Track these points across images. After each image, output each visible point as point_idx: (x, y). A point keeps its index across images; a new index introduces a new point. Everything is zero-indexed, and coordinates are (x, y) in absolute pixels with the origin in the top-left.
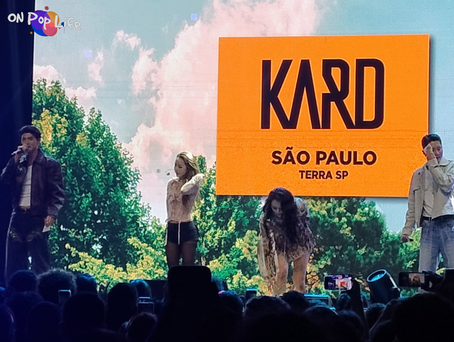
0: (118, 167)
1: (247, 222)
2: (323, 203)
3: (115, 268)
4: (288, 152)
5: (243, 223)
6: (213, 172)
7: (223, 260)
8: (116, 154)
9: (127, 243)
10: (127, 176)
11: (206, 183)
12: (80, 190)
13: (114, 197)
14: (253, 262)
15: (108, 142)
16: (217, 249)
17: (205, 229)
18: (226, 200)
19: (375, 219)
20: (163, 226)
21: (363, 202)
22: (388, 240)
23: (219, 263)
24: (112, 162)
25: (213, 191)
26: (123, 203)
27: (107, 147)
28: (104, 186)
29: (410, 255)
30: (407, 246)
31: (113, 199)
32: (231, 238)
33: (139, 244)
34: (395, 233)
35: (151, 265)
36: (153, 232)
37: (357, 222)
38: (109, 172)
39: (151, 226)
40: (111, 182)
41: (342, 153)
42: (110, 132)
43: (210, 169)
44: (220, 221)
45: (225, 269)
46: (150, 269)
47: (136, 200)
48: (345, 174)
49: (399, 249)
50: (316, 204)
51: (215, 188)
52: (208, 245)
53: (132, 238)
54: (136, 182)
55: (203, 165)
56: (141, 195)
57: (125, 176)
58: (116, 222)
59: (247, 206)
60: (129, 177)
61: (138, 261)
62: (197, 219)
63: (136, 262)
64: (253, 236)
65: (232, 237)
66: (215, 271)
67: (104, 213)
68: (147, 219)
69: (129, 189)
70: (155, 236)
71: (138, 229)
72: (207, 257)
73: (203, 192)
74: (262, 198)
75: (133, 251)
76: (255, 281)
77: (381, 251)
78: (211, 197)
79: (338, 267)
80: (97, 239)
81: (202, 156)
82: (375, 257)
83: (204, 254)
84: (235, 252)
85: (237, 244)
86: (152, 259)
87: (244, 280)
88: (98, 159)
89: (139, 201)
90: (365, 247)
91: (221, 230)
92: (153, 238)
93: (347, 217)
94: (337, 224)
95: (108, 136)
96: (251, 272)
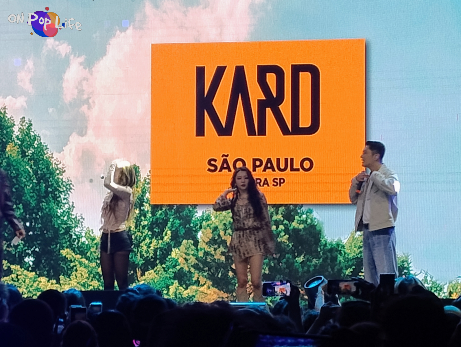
0: (50, 177)
1: (182, 231)
3: (48, 281)
4: (224, 159)
5: (179, 232)
6: (148, 181)
7: (159, 271)
8: (48, 164)
9: (60, 255)
10: (60, 187)
11: (140, 192)
13: (46, 208)
14: (190, 272)
15: (39, 152)
16: (153, 260)
17: (140, 239)
18: (161, 209)
19: (312, 227)
20: (96, 237)
21: (300, 209)
22: (327, 248)
23: (155, 274)
24: (44, 172)
25: (148, 200)
26: (56, 214)
27: (38, 157)
28: (36, 197)
29: (349, 262)
30: (345, 253)
31: (45, 210)
32: (166, 248)
33: (73, 256)
34: (334, 240)
35: (85, 277)
36: (87, 243)
37: (294, 229)
38: (41, 183)
39: (85, 237)
40: (43, 192)
41: (278, 160)
42: (41, 141)
43: (145, 178)
44: (155, 231)
45: (161, 279)
46: (84, 281)
47: (69, 211)
48: (282, 181)
49: (337, 256)
51: (149, 197)
52: (143, 256)
54: (69, 192)
56: (74, 205)
57: (58, 186)
58: (49, 233)
59: (183, 215)
60: (61, 188)
61: (72, 273)
62: (132, 229)
63: (70, 274)
64: (189, 245)
65: (168, 247)
66: (151, 282)
67: (36, 225)
68: (80, 230)
69: (61, 200)
70: (89, 247)
71: (71, 240)
72: (142, 268)
73: (138, 202)
74: (197, 207)
75: (66, 263)
76: (192, 291)
77: (319, 259)
78: (146, 207)
79: (276, 275)
80: (30, 252)
81: (136, 164)
82: (313, 265)
83: (139, 265)
84: (171, 262)
85: (173, 255)
86: (86, 271)
87: (180, 291)
88: (29, 169)
89: (72, 211)
90: (303, 255)
91: (156, 241)
92: (86, 249)
93: (285, 225)
95: (39, 146)
96: (188, 282)
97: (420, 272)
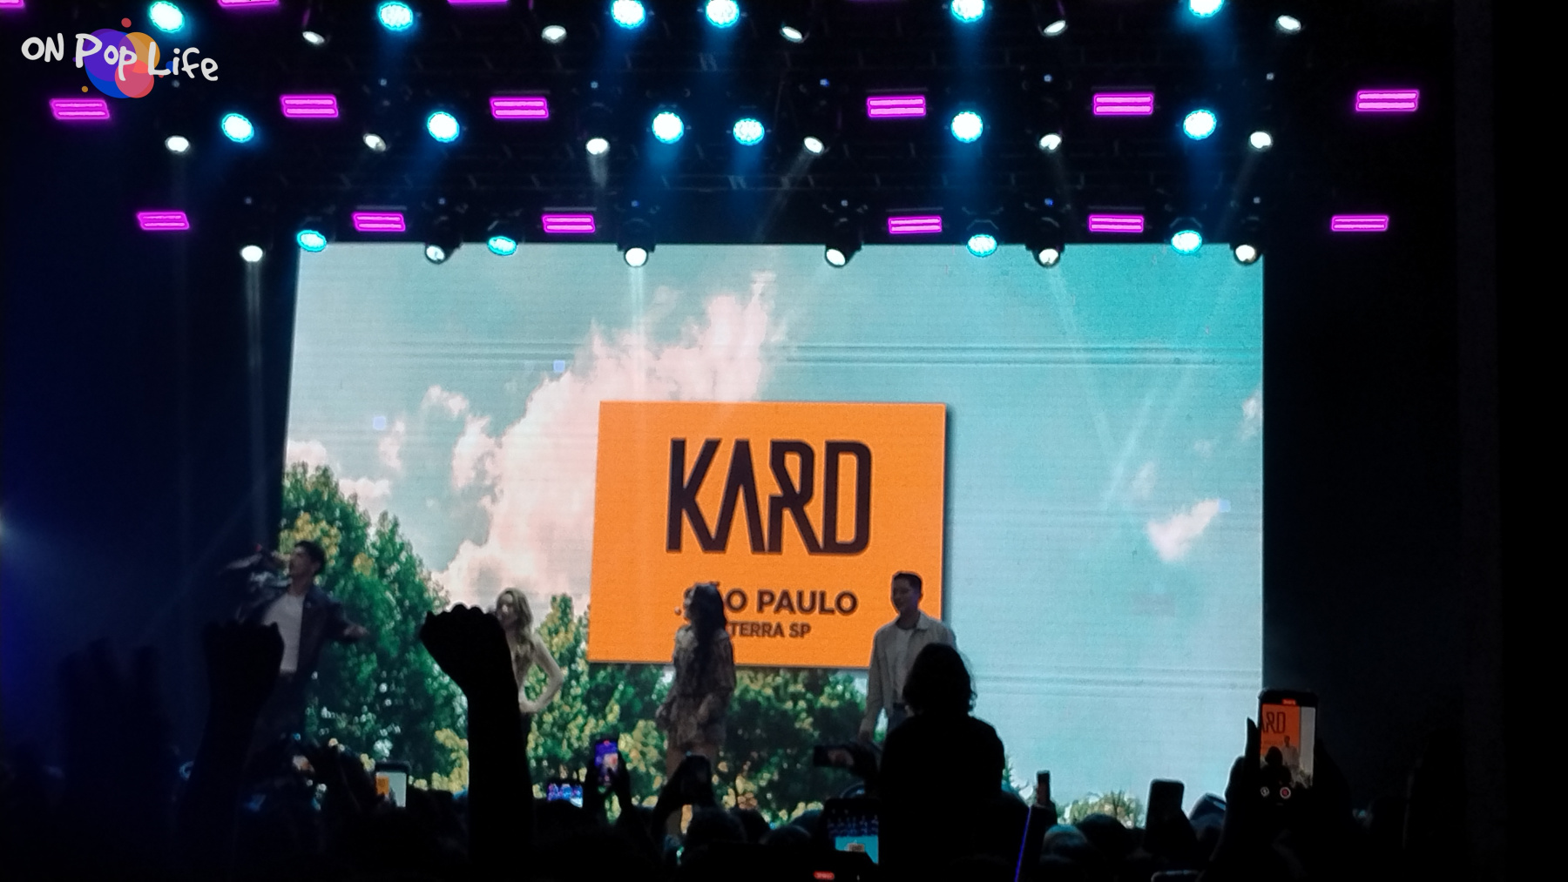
1: (638, 706)
2: (766, 676)
6: (584, 622)
8: (421, 590)
11: (571, 640)
14: (648, 773)
19: (852, 706)
21: (833, 675)
25: (583, 654)
27: (406, 578)
28: (399, 642)
33: (455, 743)
37: (823, 708)
41: (800, 595)
42: (413, 552)
43: (580, 616)
44: (593, 705)
48: (805, 628)
50: (757, 679)
51: (586, 648)
53: (444, 730)
55: (568, 610)
58: (418, 704)
61: (453, 768)
63: (450, 773)
65: (613, 732)
71: (455, 716)
72: (570, 766)
73: (566, 656)
74: (666, 667)
75: (444, 754)
78: (580, 665)
80: (385, 732)
83: (565, 761)
85: (622, 743)
88: (391, 597)
91: (594, 720)
93: (808, 701)
94: (791, 713)
95: (408, 559)
97: (1025, 784)
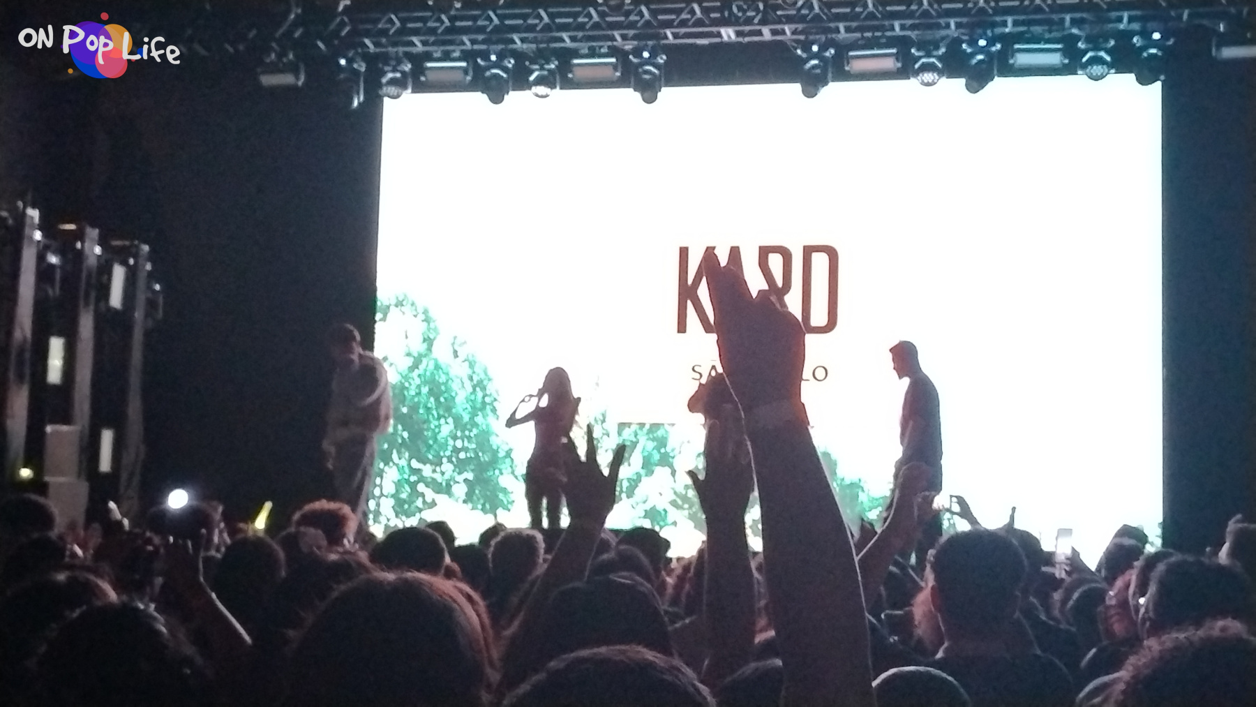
0: (488, 384)
1: (656, 457)
3: (485, 515)
5: (652, 458)
8: (485, 368)
9: (498, 483)
12: (438, 414)
13: (483, 424)
18: (630, 428)
24: (481, 377)
28: (470, 409)
30: (869, 491)
31: (481, 426)
38: (476, 391)
40: (479, 403)
49: (858, 493)
53: (506, 476)
58: (485, 456)
59: (658, 436)
61: (514, 506)
64: (664, 474)
67: (470, 444)
96: (662, 523)
